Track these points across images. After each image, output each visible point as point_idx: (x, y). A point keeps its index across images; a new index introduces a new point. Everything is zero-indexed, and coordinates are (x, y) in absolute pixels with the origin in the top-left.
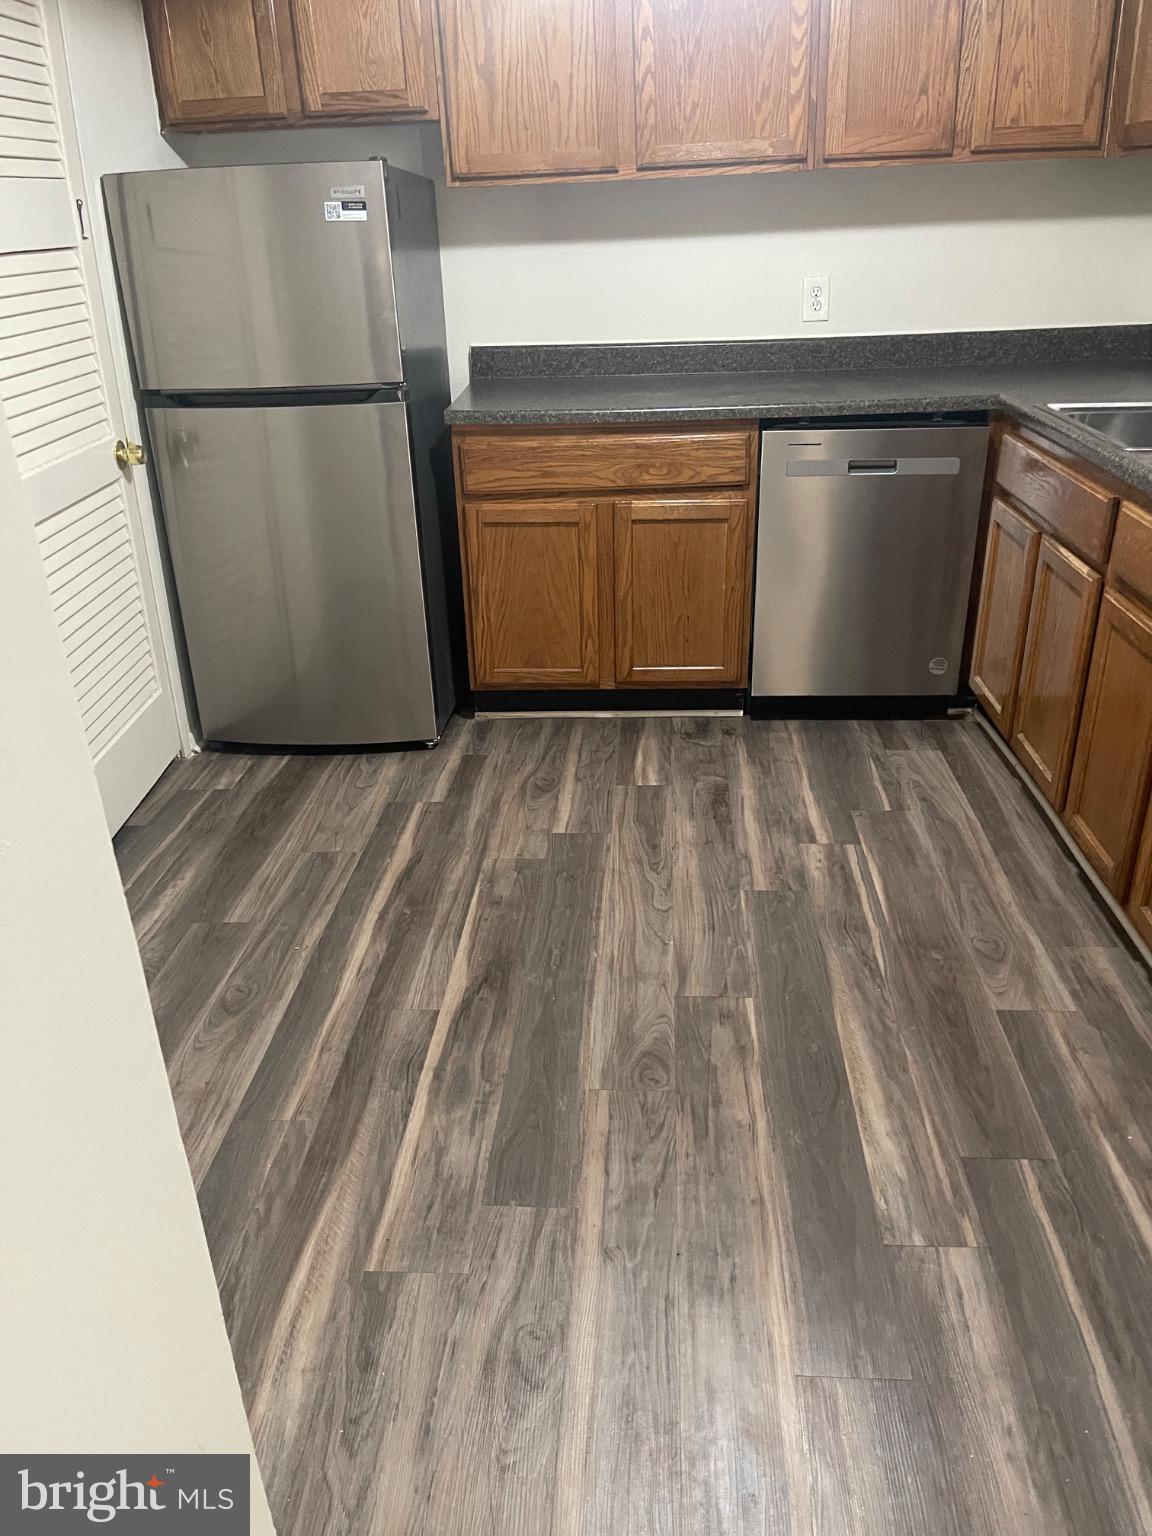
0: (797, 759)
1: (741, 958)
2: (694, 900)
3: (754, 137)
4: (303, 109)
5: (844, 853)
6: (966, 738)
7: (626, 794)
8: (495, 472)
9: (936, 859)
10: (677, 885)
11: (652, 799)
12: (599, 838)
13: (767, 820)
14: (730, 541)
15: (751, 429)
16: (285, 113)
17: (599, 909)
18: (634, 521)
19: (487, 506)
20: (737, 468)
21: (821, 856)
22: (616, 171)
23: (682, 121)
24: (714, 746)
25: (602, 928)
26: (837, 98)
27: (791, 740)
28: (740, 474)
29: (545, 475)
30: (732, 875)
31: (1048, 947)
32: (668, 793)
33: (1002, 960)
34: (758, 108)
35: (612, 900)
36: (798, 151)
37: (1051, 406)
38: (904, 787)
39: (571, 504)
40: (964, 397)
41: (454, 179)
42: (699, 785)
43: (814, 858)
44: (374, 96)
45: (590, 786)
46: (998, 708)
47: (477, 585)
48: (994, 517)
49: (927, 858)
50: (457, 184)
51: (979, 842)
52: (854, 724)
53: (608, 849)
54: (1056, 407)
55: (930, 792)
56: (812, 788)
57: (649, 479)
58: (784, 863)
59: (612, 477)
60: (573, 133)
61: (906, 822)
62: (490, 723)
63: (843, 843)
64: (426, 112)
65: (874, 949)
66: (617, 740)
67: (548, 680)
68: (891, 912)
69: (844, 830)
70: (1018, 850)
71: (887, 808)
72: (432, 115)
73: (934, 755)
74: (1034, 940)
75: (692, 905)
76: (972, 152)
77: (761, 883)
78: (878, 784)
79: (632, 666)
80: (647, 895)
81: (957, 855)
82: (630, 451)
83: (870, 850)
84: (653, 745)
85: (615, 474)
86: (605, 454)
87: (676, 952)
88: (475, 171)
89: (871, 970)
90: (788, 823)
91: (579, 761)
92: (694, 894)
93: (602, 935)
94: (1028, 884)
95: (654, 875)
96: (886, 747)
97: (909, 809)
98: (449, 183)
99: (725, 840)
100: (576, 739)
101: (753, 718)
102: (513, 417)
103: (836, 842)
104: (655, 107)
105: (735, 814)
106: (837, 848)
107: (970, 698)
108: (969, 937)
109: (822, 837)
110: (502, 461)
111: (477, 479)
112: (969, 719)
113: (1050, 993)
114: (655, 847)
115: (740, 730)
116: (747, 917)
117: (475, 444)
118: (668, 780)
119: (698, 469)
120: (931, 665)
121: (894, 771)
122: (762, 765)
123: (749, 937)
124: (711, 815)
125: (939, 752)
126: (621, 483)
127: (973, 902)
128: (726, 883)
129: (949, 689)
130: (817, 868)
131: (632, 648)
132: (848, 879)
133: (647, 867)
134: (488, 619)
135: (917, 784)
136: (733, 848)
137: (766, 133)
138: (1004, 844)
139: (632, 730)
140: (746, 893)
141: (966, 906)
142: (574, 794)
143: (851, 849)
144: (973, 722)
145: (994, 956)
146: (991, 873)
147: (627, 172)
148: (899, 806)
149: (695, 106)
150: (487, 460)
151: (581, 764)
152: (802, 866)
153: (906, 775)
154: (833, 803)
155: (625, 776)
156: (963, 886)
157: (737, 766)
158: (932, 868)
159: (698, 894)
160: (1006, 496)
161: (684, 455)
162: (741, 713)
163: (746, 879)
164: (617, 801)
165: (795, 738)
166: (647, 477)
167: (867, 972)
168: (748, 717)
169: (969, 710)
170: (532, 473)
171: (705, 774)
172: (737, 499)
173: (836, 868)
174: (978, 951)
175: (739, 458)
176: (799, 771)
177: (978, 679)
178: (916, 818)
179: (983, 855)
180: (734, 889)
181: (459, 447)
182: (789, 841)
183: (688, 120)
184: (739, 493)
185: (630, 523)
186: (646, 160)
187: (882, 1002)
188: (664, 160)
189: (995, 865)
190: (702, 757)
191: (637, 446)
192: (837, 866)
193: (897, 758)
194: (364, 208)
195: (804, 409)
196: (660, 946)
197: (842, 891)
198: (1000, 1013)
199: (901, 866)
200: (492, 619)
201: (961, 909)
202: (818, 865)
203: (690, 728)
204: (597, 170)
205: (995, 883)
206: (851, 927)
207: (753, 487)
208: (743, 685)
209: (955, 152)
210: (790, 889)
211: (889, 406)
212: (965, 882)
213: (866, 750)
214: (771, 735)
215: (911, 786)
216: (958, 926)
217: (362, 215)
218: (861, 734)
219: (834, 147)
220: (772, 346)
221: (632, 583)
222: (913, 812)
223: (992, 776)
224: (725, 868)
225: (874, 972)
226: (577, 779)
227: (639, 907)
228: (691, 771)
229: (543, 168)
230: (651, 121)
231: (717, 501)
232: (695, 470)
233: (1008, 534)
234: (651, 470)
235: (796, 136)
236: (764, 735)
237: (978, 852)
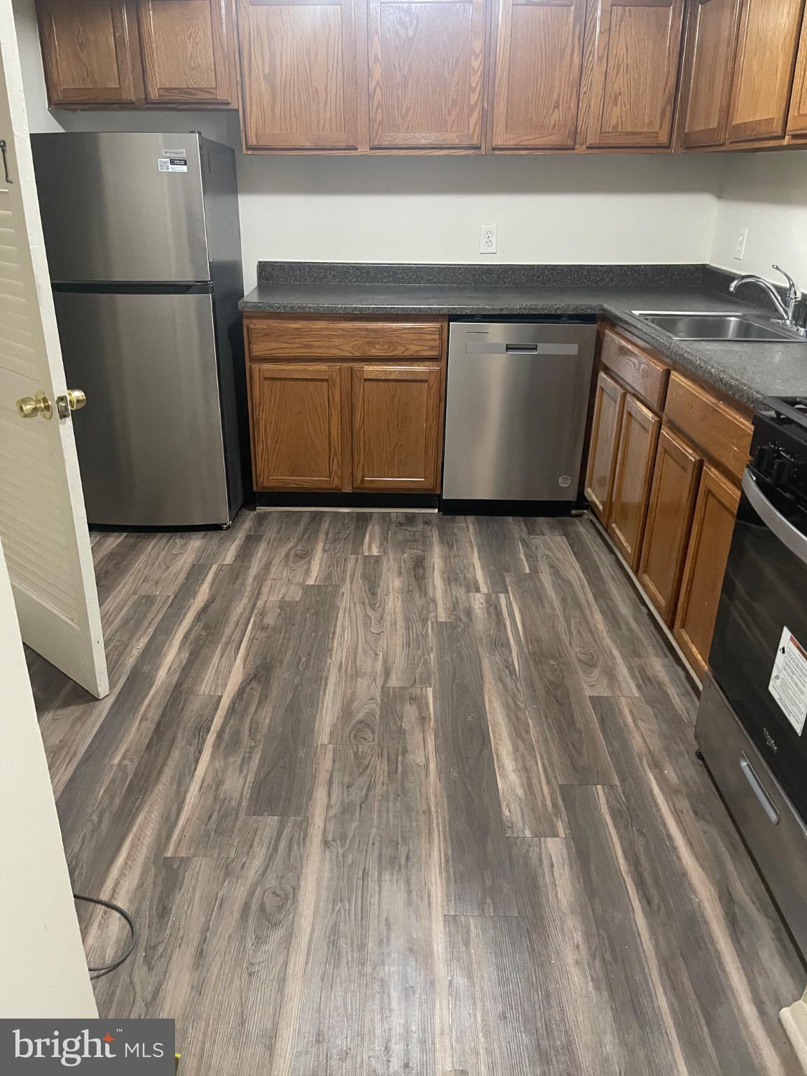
0: (471, 541)
1: (426, 663)
2: (398, 627)
3: (446, 131)
4: (146, 98)
5: (498, 599)
6: (583, 529)
7: (357, 561)
8: (272, 343)
9: (557, 604)
10: (388, 618)
11: (374, 563)
12: (337, 587)
13: (449, 578)
14: (429, 395)
15: (443, 321)
16: (134, 100)
17: (334, 633)
18: (366, 380)
19: (266, 366)
20: (433, 347)
21: (482, 601)
22: (357, 149)
23: (400, 118)
24: (418, 531)
25: (335, 644)
26: (501, 108)
27: (468, 528)
28: (436, 351)
29: (306, 346)
30: (424, 612)
31: (624, 657)
32: (385, 559)
33: (593, 666)
34: (450, 113)
35: (343, 627)
36: (475, 141)
37: (634, 312)
38: (539, 558)
39: (323, 367)
40: (581, 305)
41: (248, 149)
42: (405, 555)
43: (478, 603)
44: (194, 92)
45: (333, 555)
46: (601, 507)
47: (259, 419)
48: (599, 384)
49: (551, 603)
50: (250, 152)
51: (586, 594)
52: (510, 519)
53: (343, 594)
54: (636, 313)
55: (556, 561)
56: (479, 558)
57: (375, 352)
58: (458, 604)
59: (351, 349)
60: (327, 124)
61: (540, 581)
62: (266, 515)
63: (497, 593)
64: (229, 104)
65: (512, 658)
66: (353, 526)
67: (306, 485)
68: (525, 637)
69: (499, 585)
70: (611, 599)
71: (528, 571)
72: (233, 106)
73: (561, 540)
74: (616, 653)
75: (396, 631)
76: (588, 148)
77: (442, 617)
78: (523, 556)
79: (363, 477)
80: (366, 625)
81: (570, 599)
82: (364, 333)
83: (514, 596)
84: (377, 529)
85: (353, 347)
86: (346, 334)
87: (383, 658)
88: (262, 143)
89: (510, 672)
90: (462, 579)
91: (326, 539)
92: (398, 624)
93: (335, 649)
94: (616, 621)
95: (371, 611)
96: (530, 534)
97: (542, 572)
98: (244, 151)
99: (421, 591)
100: (325, 526)
101: (444, 514)
102: (284, 307)
103: (493, 592)
104: (382, 108)
105: (428, 572)
106: (494, 595)
107: (586, 503)
108: (574, 651)
109: (484, 589)
110: (277, 337)
111: (259, 348)
112: (585, 517)
113: (623, 685)
114: (374, 594)
115: (435, 521)
116: (432, 639)
117: (259, 325)
118: (385, 553)
119: (408, 347)
120: (560, 480)
121: (534, 549)
122: (448, 544)
123: (432, 651)
124: (412, 574)
125: (564, 537)
126: (357, 354)
127: (579, 630)
128: (420, 616)
129: (572, 496)
130: (480, 608)
131: (364, 466)
132: (499, 614)
133: (368, 607)
134: (266, 442)
135: (548, 557)
136: (426, 595)
137: (454, 129)
138: (601, 593)
139: (363, 521)
140: (432, 623)
141: (574, 632)
142: (322, 560)
143: (502, 596)
144: (588, 519)
145: (590, 664)
146: (591, 613)
147: (363, 150)
148: (535, 570)
149: (408, 110)
150: (267, 335)
151: (328, 541)
152: (470, 607)
153: (542, 551)
154: (492, 568)
155: (357, 549)
156: (573, 621)
157: (431, 544)
158: (554, 609)
159: (400, 623)
160: (607, 370)
161: (399, 337)
162: (436, 511)
163: (433, 614)
164: (350, 565)
165: (471, 527)
166: (374, 351)
167: (507, 672)
168: (441, 513)
169: (585, 511)
170: (298, 346)
171: (410, 549)
172: (434, 367)
173: (491, 608)
174: (580, 660)
175: (434, 340)
176: (472, 548)
177: (589, 490)
178: (546, 578)
179: (587, 602)
180: (424, 621)
181: (248, 326)
182: (463, 591)
183: (404, 117)
184: (435, 364)
185: (362, 381)
186: (376, 143)
187: (516, 691)
188: (387, 142)
189: (595, 607)
190: (409, 538)
191: (367, 330)
192: (493, 607)
193: (537, 540)
194: (185, 164)
195: (477, 309)
196: (373, 656)
197: (494, 622)
198: (591, 698)
199: (534, 607)
200: (269, 444)
201: (571, 634)
202: (480, 606)
203: (403, 520)
204: (344, 147)
205: (594, 618)
206: (499, 644)
207: (444, 358)
208: (438, 492)
209: (576, 147)
210: (461, 621)
211: (532, 309)
212: (575, 617)
213: (517, 535)
214: (456, 524)
215: (544, 558)
216: (568, 644)
217: (184, 169)
218: (514, 526)
219: (499, 142)
220: (460, 268)
221: (364, 421)
222: (544, 574)
223: (597, 553)
224: (420, 608)
225: (513, 674)
226: (324, 550)
227: (361, 632)
228: (401, 546)
229: (307, 144)
230: (379, 117)
231: (419, 368)
232: (406, 347)
233: (609, 395)
234: (378, 347)
235: (474, 132)
236: (451, 525)
237: (584, 599)
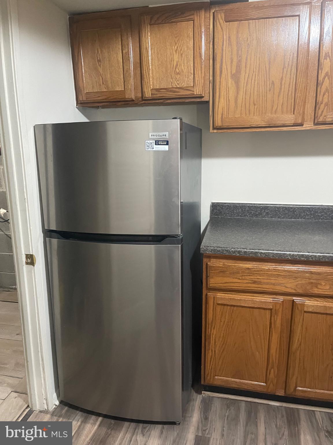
4: (142, 97)
8: (225, 278)
16: (134, 99)
18: (305, 312)
19: (220, 295)
22: (302, 125)
29: (255, 282)
39: (268, 299)
41: (214, 128)
44: (177, 90)
47: (210, 334)
50: (215, 131)
60: (280, 107)
62: (211, 399)
64: (203, 97)
67: (246, 387)
72: (205, 99)
79: (296, 387)
82: (307, 274)
85: (296, 286)
86: (291, 275)
88: (226, 125)
98: (211, 130)
102: (239, 252)
110: (230, 274)
111: (214, 281)
117: (215, 263)
126: (300, 291)
131: (297, 378)
134: (215, 351)
147: (308, 126)
150: (222, 272)
166: (316, 289)
170: (248, 281)
181: (207, 264)
185: (303, 312)
186: (320, 120)
188: (331, 120)
194: (167, 144)
200: (217, 351)
204: (292, 124)
217: (166, 148)
221: (300, 344)
229: (263, 124)
230: (326, 100)
